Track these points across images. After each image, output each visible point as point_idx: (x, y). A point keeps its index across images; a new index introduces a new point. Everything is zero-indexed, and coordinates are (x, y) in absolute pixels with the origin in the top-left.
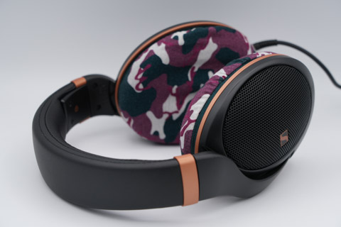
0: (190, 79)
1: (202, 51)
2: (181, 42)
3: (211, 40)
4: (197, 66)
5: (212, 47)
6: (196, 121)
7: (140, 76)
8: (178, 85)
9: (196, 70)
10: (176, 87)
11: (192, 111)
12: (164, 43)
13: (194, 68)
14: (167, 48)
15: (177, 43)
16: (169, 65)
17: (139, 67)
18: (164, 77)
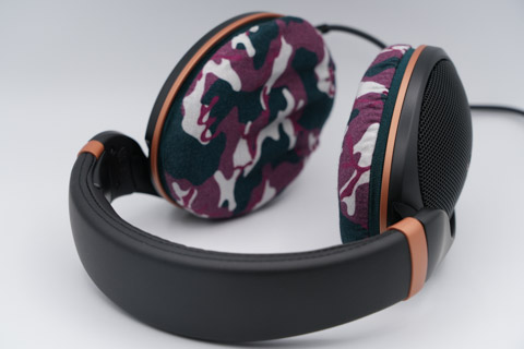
0: (264, 107)
1: (277, 60)
2: (251, 51)
3: (283, 40)
4: (269, 85)
5: (286, 50)
6: (371, 167)
7: (205, 119)
8: (252, 121)
9: (268, 91)
10: (249, 124)
11: (359, 155)
12: (226, 57)
13: (266, 88)
14: (233, 66)
15: (246, 53)
16: (241, 91)
17: (200, 105)
18: (234, 112)
